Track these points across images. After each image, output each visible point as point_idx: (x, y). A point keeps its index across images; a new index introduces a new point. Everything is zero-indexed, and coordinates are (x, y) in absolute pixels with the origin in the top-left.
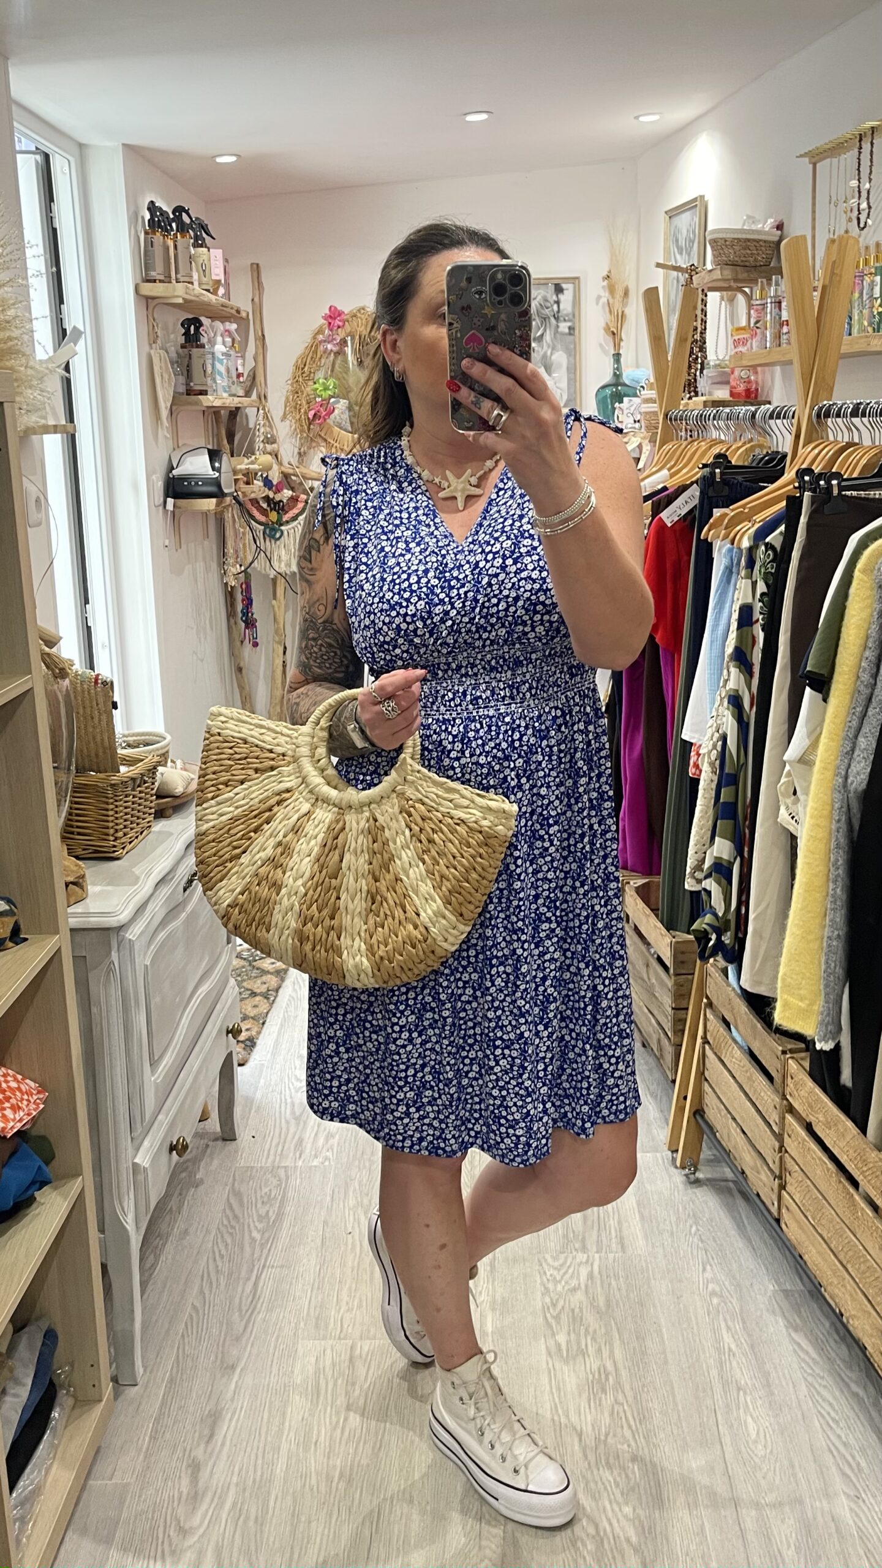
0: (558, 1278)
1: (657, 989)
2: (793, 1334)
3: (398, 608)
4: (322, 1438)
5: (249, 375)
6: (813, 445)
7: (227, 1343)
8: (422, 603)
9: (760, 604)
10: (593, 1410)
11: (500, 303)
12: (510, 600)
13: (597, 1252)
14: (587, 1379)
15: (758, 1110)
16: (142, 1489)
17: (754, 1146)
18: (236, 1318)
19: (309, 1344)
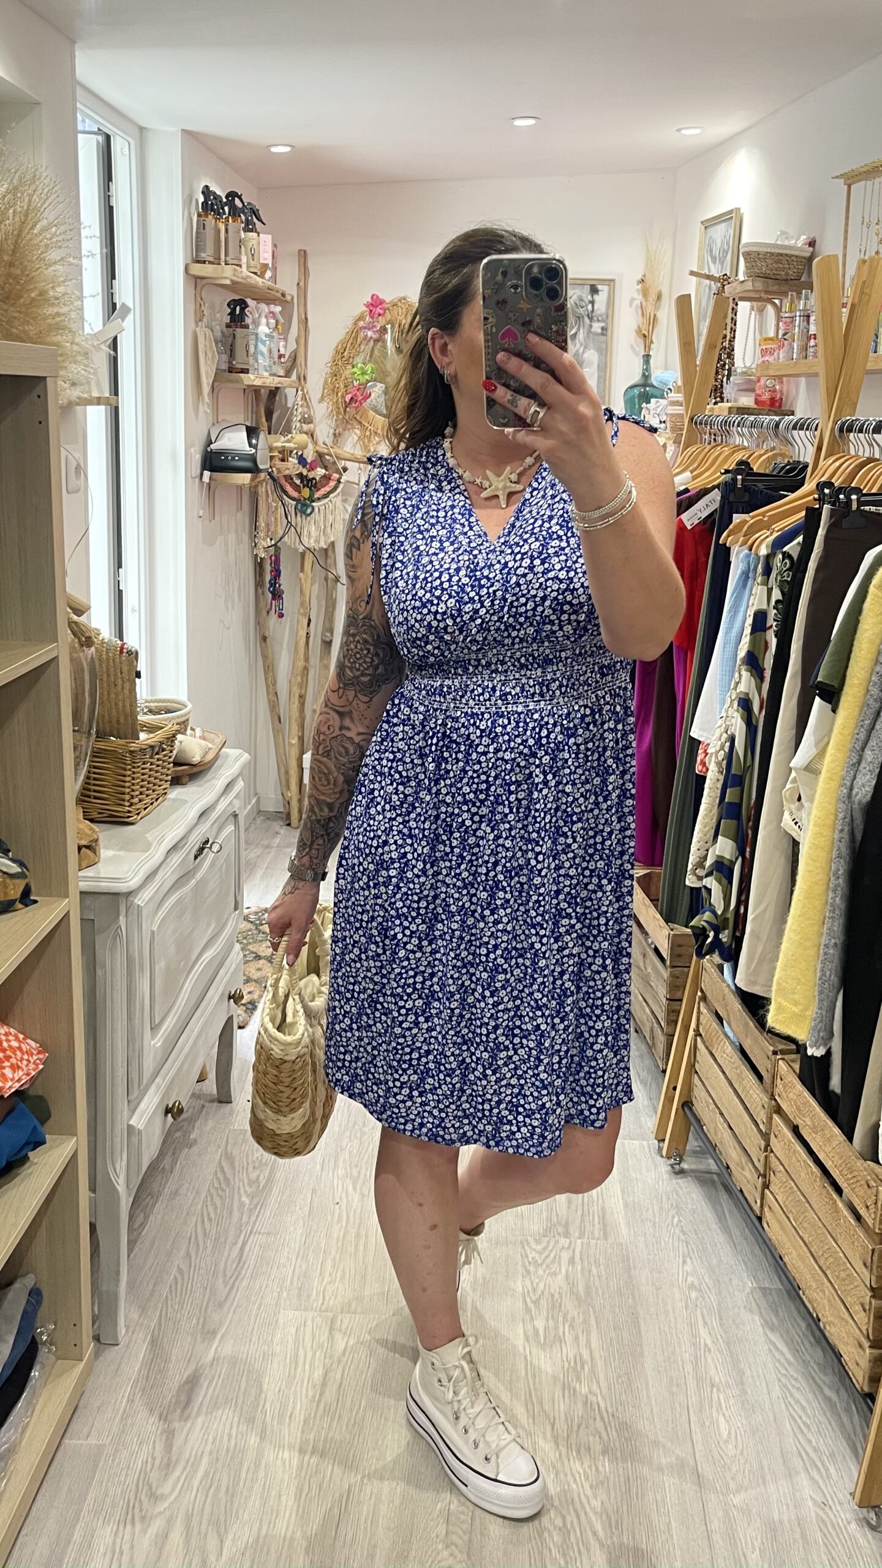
0: (540, 1262)
1: (653, 979)
2: (769, 1334)
3: (429, 606)
4: (297, 1412)
5: (290, 357)
6: (834, 458)
7: (209, 1309)
8: (453, 600)
9: (775, 611)
10: (566, 1399)
11: (536, 297)
12: (538, 599)
13: (580, 1238)
14: (563, 1367)
15: (746, 1108)
16: (116, 1451)
17: (740, 1143)
18: (220, 1284)
19: (291, 1314)
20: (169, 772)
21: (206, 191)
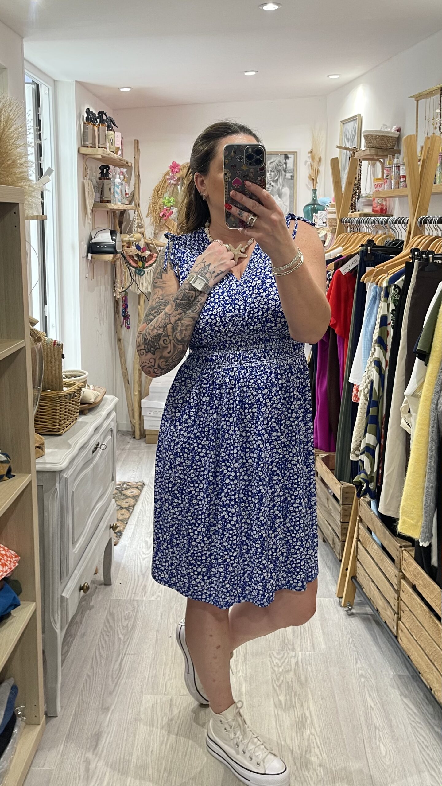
0: (280, 665)
1: (333, 511)
2: (404, 699)
4: (155, 750)
5: (131, 194)
6: (418, 237)
7: (105, 695)
8: (220, 308)
9: (392, 315)
10: (299, 738)
11: (250, 164)
12: (264, 310)
13: (300, 651)
14: (296, 721)
15: (386, 578)
16: (59, 773)
17: (384, 596)
18: (110, 681)
19: (149, 697)
20: (78, 408)
21: (88, 111)
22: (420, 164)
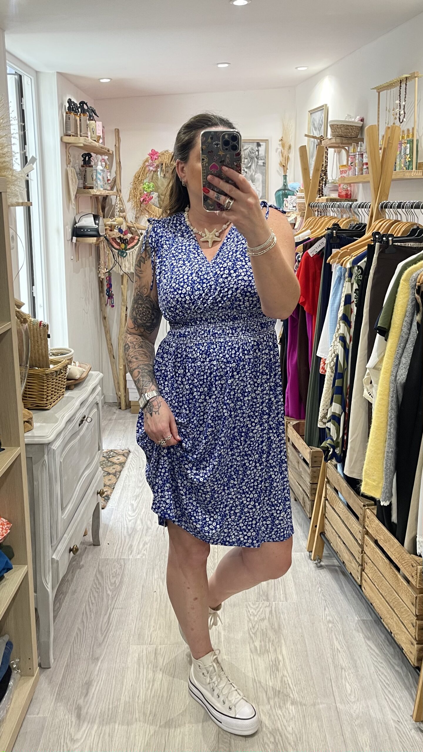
0: (255, 614)
1: (303, 473)
2: (367, 642)
3: (177, 290)
4: (141, 695)
5: (112, 180)
6: (379, 221)
7: (95, 647)
8: (189, 287)
9: (355, 294)
10: (272, 680)
11: (227, 149)
12: (234, 289)
13: (274, 601)
14: (270, 664)
15: (351, 533)
16: (53, 720)
17: (349, 550)
18: (99, 635)
19: (135, 647)
20: (65, 384)
21: (70, 101)
22: (381, 152)
